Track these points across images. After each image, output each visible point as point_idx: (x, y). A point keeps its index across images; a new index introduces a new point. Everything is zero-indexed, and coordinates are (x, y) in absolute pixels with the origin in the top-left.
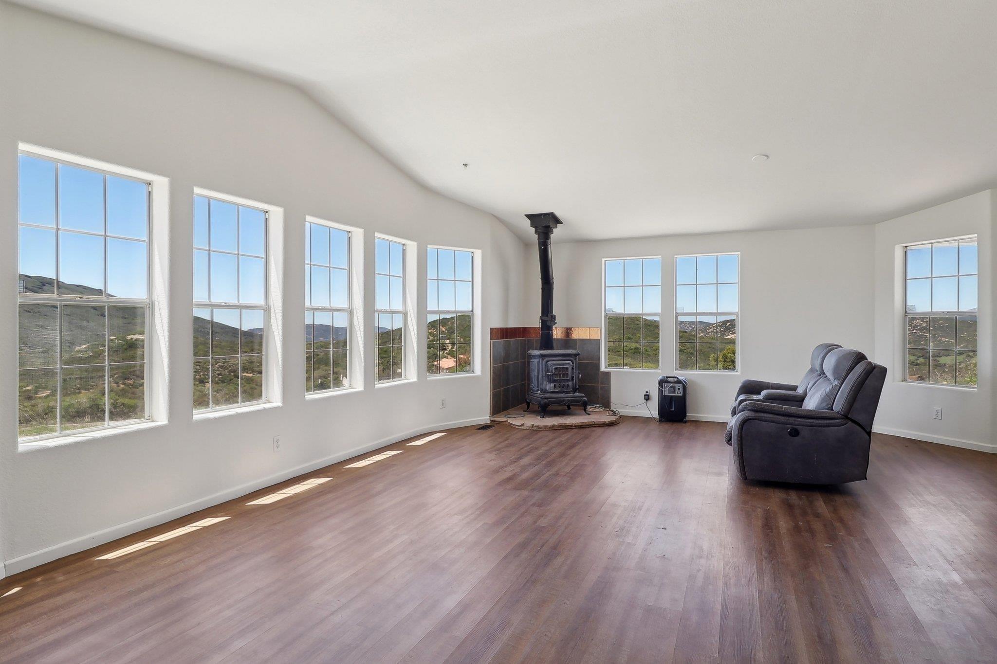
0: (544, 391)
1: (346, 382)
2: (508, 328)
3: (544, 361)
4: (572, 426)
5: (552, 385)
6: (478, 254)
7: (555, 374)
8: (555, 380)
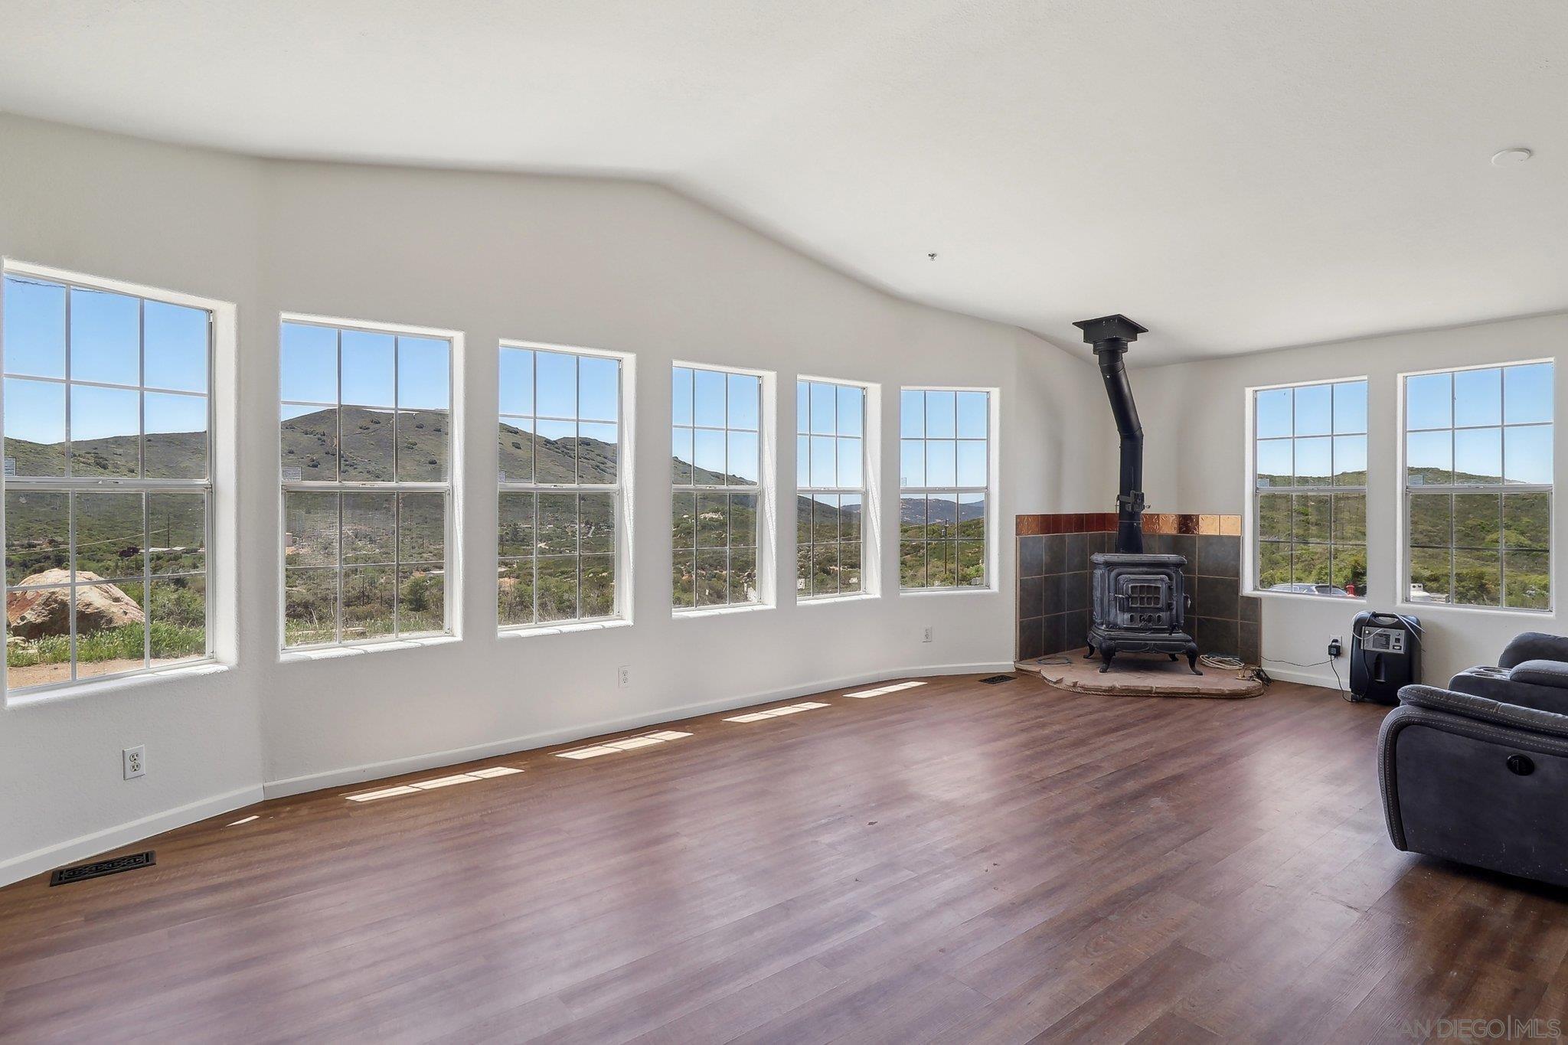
0: (1113, 626)
1: (752, 594)
2: (1061, 515)
3: (1113, 574)
4: (1150, 692)
5: (1127, 616)
6: (995, 393)
7: (1133, 598)
8: (1131, 607)
